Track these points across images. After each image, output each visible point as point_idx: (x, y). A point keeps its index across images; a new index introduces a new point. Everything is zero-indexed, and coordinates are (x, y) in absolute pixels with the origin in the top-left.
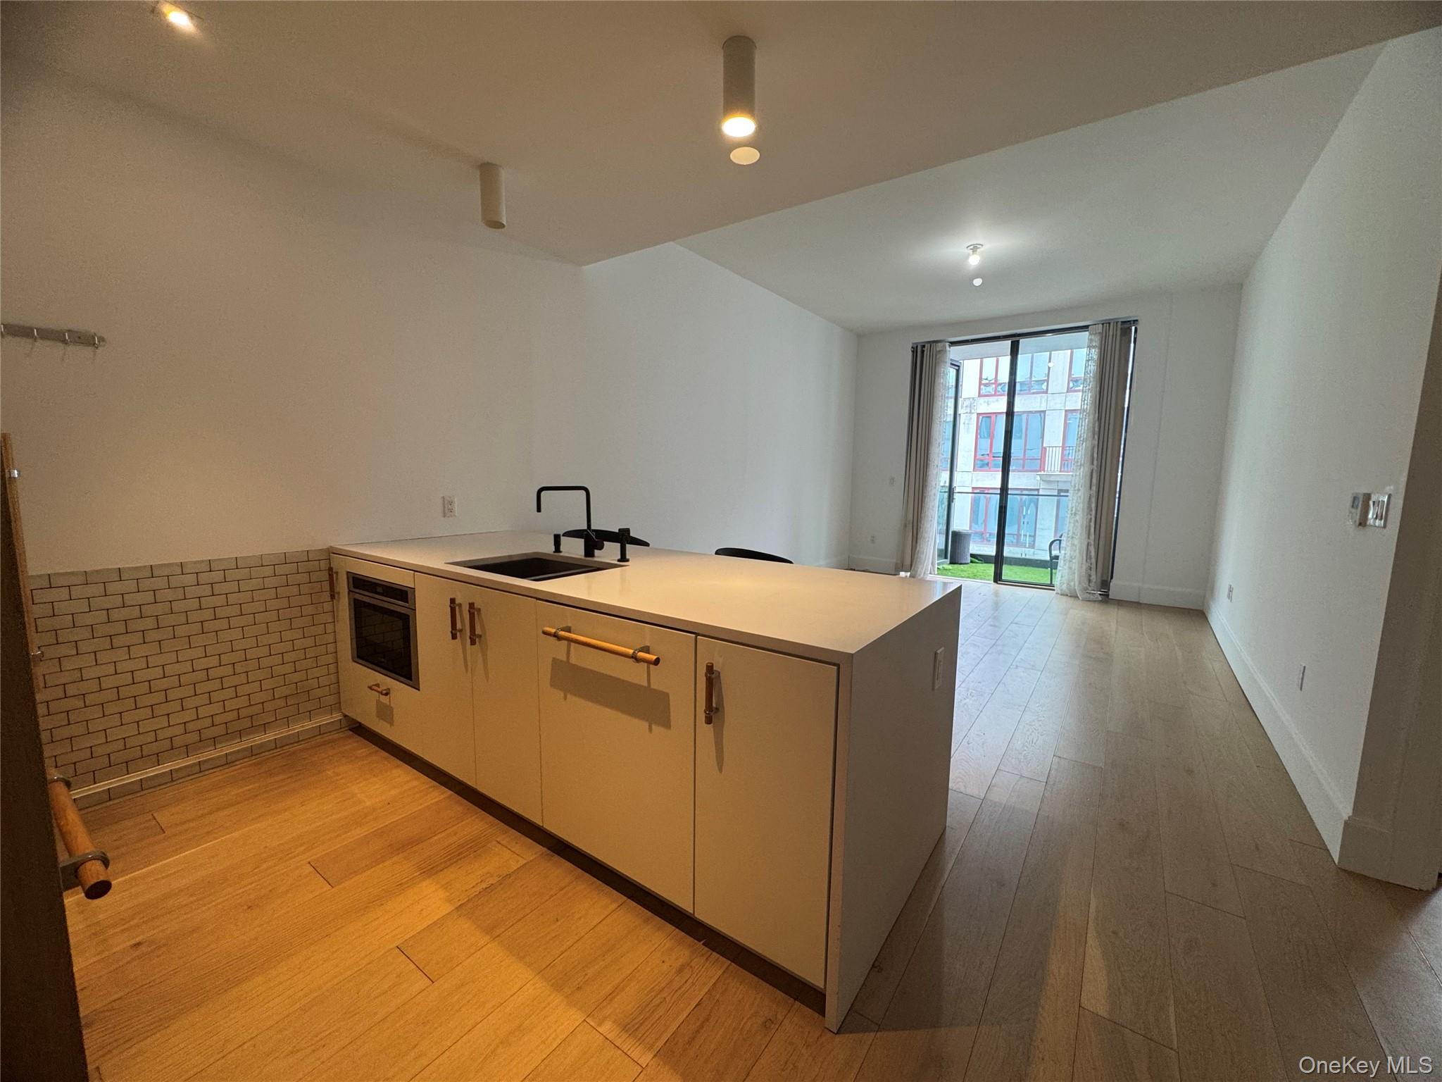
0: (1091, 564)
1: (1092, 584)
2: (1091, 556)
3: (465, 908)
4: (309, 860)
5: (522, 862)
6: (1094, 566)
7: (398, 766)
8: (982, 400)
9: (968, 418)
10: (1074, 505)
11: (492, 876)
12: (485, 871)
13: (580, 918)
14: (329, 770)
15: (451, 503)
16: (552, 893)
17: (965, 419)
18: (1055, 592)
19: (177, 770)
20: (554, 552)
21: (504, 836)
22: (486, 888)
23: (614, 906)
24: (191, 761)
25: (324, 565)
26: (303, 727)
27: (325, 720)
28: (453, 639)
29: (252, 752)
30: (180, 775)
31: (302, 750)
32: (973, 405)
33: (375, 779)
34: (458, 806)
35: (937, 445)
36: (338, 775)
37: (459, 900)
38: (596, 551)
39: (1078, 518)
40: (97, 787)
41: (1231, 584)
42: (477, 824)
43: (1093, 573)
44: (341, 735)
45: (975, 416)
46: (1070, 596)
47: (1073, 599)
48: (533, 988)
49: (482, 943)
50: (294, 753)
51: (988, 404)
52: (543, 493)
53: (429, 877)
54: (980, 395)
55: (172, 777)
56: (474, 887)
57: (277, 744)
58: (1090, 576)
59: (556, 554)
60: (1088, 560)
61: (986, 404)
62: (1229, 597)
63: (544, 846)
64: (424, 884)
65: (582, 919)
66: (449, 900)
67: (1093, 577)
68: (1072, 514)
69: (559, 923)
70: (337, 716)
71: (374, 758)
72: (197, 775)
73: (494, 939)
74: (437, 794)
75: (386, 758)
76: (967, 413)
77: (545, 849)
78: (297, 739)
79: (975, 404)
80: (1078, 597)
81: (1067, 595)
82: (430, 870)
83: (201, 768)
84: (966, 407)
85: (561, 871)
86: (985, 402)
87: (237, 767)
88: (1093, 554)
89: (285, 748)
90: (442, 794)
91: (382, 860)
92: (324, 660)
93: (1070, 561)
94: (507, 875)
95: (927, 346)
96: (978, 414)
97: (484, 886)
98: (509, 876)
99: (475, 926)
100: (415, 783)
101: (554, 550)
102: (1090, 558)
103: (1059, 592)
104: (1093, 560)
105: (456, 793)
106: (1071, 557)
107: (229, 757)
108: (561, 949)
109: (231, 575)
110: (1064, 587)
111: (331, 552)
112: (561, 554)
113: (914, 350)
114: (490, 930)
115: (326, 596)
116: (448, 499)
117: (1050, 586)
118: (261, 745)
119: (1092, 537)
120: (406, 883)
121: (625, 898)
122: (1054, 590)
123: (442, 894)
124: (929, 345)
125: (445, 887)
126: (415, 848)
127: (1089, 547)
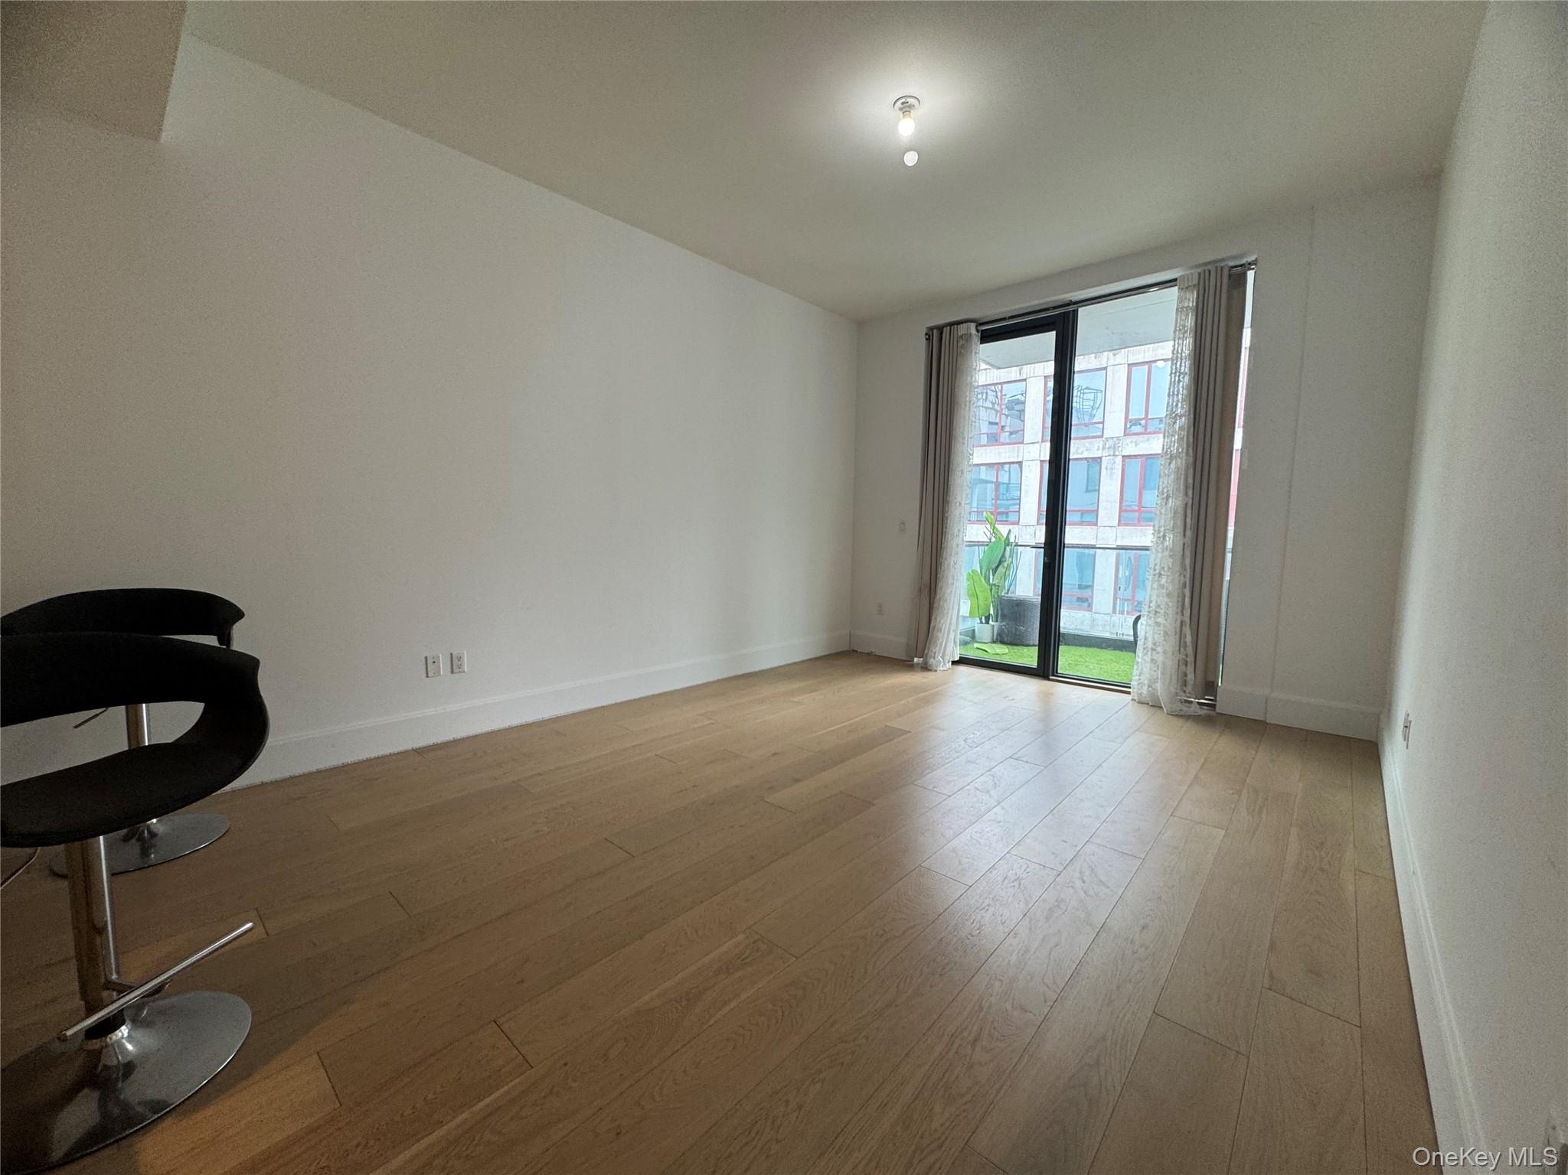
0: (1187, 656)
1: (1189, 689)
2: (1185, 643)
6: (1191, 659)
8: (1128, 440)
9: (1112, 462)
10: (1158, 561)
17: (1108, 463)
18: (1130, 697)
32: (1117, 446)
35: (960, 474)
39: (1163, 581)
41: (1409, 712)
43: (1190, 669)
45: (1119, 460)
46: (1152, 706)
47: (1155, 709)
51: (1136, 445)
54: (1126, 434)
58: (1185, 675)
60: (1182, 649)
61: (1134, 444)
62: (1406, 738)
67: (1191, 676)
68: (1154, 575)
76: (1110, 455)
79: (1120, 444)
80: (1161, 707)
81: (1148, 704)
84: (1108, 448)
86: (1132, 442)
88: (1189, 639)
93: (1153, 650)
95: (946, 330)
96: (1123, 456)
102: (1185, 647)
103: (1136, 698)
104: (1190, 650)
106: (1155, 644)
110: (1145, 690)
113: (929, 338)
117: (1122, 688)
119: (1187, 612)
122: (1129, 693)
124: (949, 328)
127: (1184, 628)
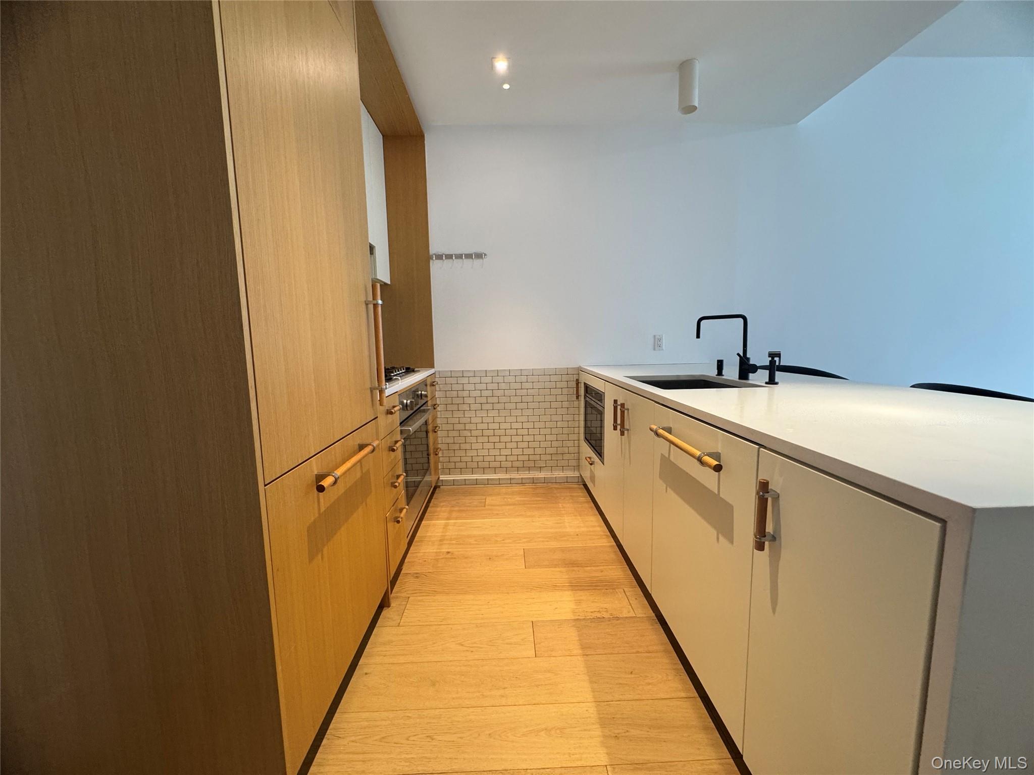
3: (580, 623)
4: (524, 548)
5: (632, 614)
7: (595, 515)
11: (607, 612)
12: (605, 606)
13: (649, 684)
14: (561, 503)
15: (660, 340)
16: (640, 650)
19: (502, 479)
20: (716, 375)
21: (631, 589)
22: (599, 618)
23: (683, 695)
24: (508, 476)
25: (576, 377)
26: (559, 474)
27: (570, 474)
28: (614, 429)
29: (533, 481)
30: (504, 482)
31: (555, 488)
33: (579, 517)
34: (615, 554)
36: (564, 507)
37: (579, 615)
38: (750, 374)
40: (473, 476)
42: (618, 572)
44: (576, 486)
48: (586, 709)
49: (575, 652)
50: (551, 488)
52: (703, 322)
53: (572, 590)
55: (499, 482)
56: (592, 612)
57: (546, 481)
59: (720, 377)
63: (654, 612)
64: (567, 593)
65: (650, 686)
66: (574, 612)
69: (630, 676)
70: (577, 474)
71: (586, 505)
72: (509, 485)
73: (584, 655)
74: (606, 541)
75: (591, 508)
77: (654, 614)
78: (555, 481)
82: (576, 586)
83: (511, 481)
85: (656, 636)
87: (526, 487)
89: (549, 484)
90: (609, 542)
91: (556, 566)
92: (572, 437)
94: (617, 617)
97: (599, 615)
98: (618, 618)
99: (578, 639)
100: (598, 529)
101: (717, 374)
105: (617, 545)
107: (523, 480)
108: (621, 697)
109: (530, 379)
111: (580, 370)
112: (723, 377)
114: (586, 648)
115: (575, 396)
116: (658, 337)
118: (537, 479)
120: (559, 586)
121: (696, 695)
123: (572, 606)
125: (578, 602)
126: (575, 568)
